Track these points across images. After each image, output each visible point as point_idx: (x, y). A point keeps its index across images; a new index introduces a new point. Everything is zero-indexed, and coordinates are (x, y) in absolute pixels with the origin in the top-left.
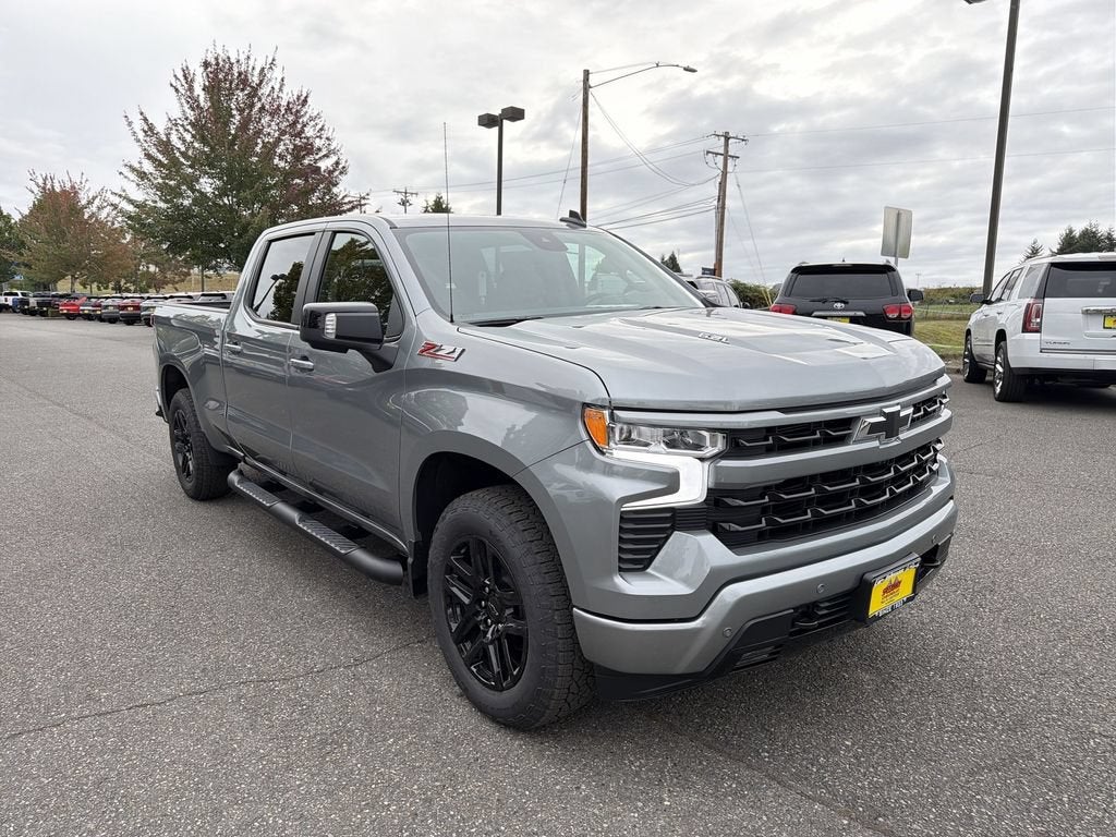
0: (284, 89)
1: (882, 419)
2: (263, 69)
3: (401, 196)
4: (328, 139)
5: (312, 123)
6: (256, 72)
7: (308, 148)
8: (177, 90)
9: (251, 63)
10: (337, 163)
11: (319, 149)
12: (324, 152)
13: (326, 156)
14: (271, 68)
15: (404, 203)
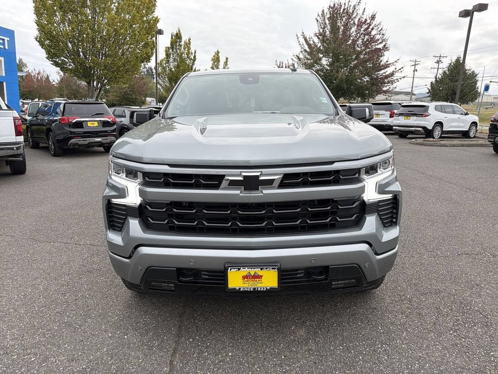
0: (365, 13)
1: (241, 178)
2: (354, 6)
3: (437, 59)
4: (383, 34)
5: (377, 28)
6: (351, 7)
7: (372, 40)
8: (318, 21)
9: (350, 4)
10: (385, 46)
11: (378, 40)
12: (380, 41)
13: (381, 43)
14: (358, 4)
15: (438, 62)
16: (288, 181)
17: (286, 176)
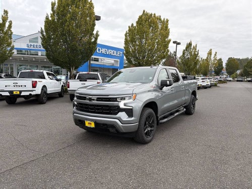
16: (98, 99)
17: (98, 98)
